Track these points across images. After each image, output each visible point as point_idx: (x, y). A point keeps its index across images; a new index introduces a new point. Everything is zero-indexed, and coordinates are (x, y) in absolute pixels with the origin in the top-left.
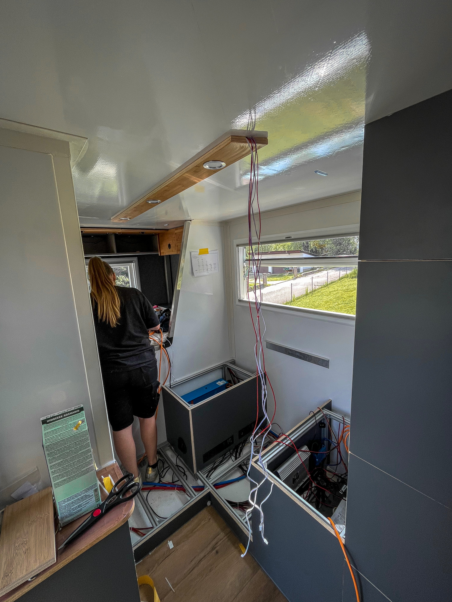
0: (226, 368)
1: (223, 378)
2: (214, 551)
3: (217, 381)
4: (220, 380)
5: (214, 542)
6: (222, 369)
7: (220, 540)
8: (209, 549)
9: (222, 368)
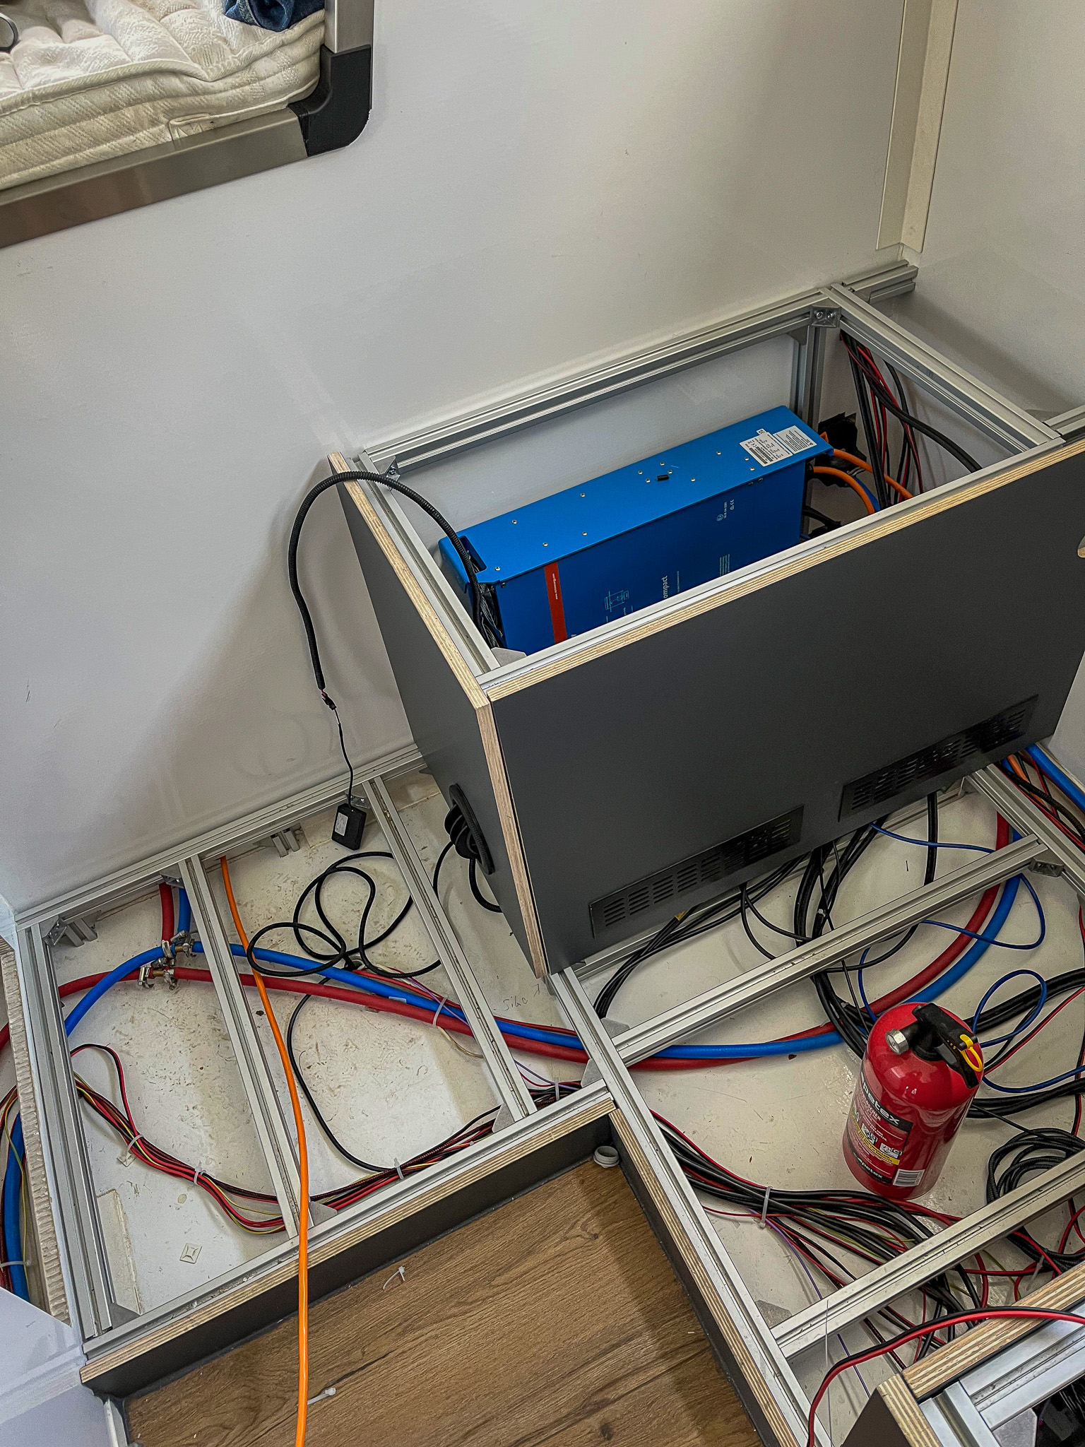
0: (831, 334)
1: (796, 410)
2: (594, 1422)
3: (749, 427)
4: (771, 420)
5: (596, 1374)
6: (801, 343)
7: (636, 1371)
8: (566, 1397)
9: (797, 335)
